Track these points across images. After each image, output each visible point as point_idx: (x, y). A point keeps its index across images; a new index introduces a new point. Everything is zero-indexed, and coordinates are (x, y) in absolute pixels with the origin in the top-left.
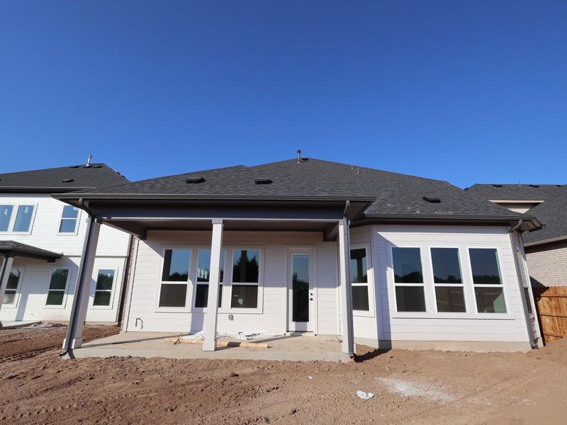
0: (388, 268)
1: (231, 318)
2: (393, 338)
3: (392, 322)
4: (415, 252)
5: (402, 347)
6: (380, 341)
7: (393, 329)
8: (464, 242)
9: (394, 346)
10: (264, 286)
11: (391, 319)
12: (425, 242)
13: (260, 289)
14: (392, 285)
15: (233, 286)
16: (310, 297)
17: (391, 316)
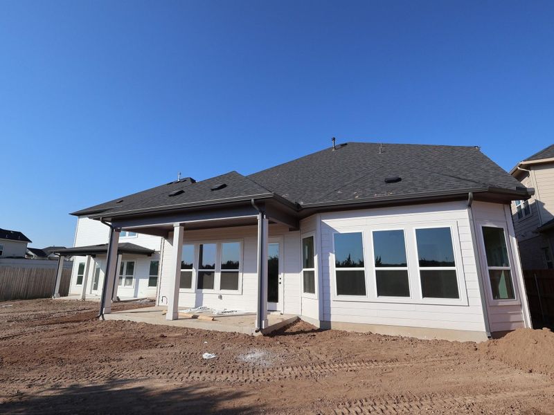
0: (331, 254)
1: (221, 297)
2: (333, 319)
3: (333, 304)
4: (357, 237)
5: (341, 328)
6: (322, 322)
7: (333, 311)
8: (409, 223)
9: (333, 327)
10: (243, 272)
11: (332, 302)
12: (366, 226)
13: (240, 274)
14: (333, 270)
15: (222, 272)
16: (279, 281)
17: (331, 299)
